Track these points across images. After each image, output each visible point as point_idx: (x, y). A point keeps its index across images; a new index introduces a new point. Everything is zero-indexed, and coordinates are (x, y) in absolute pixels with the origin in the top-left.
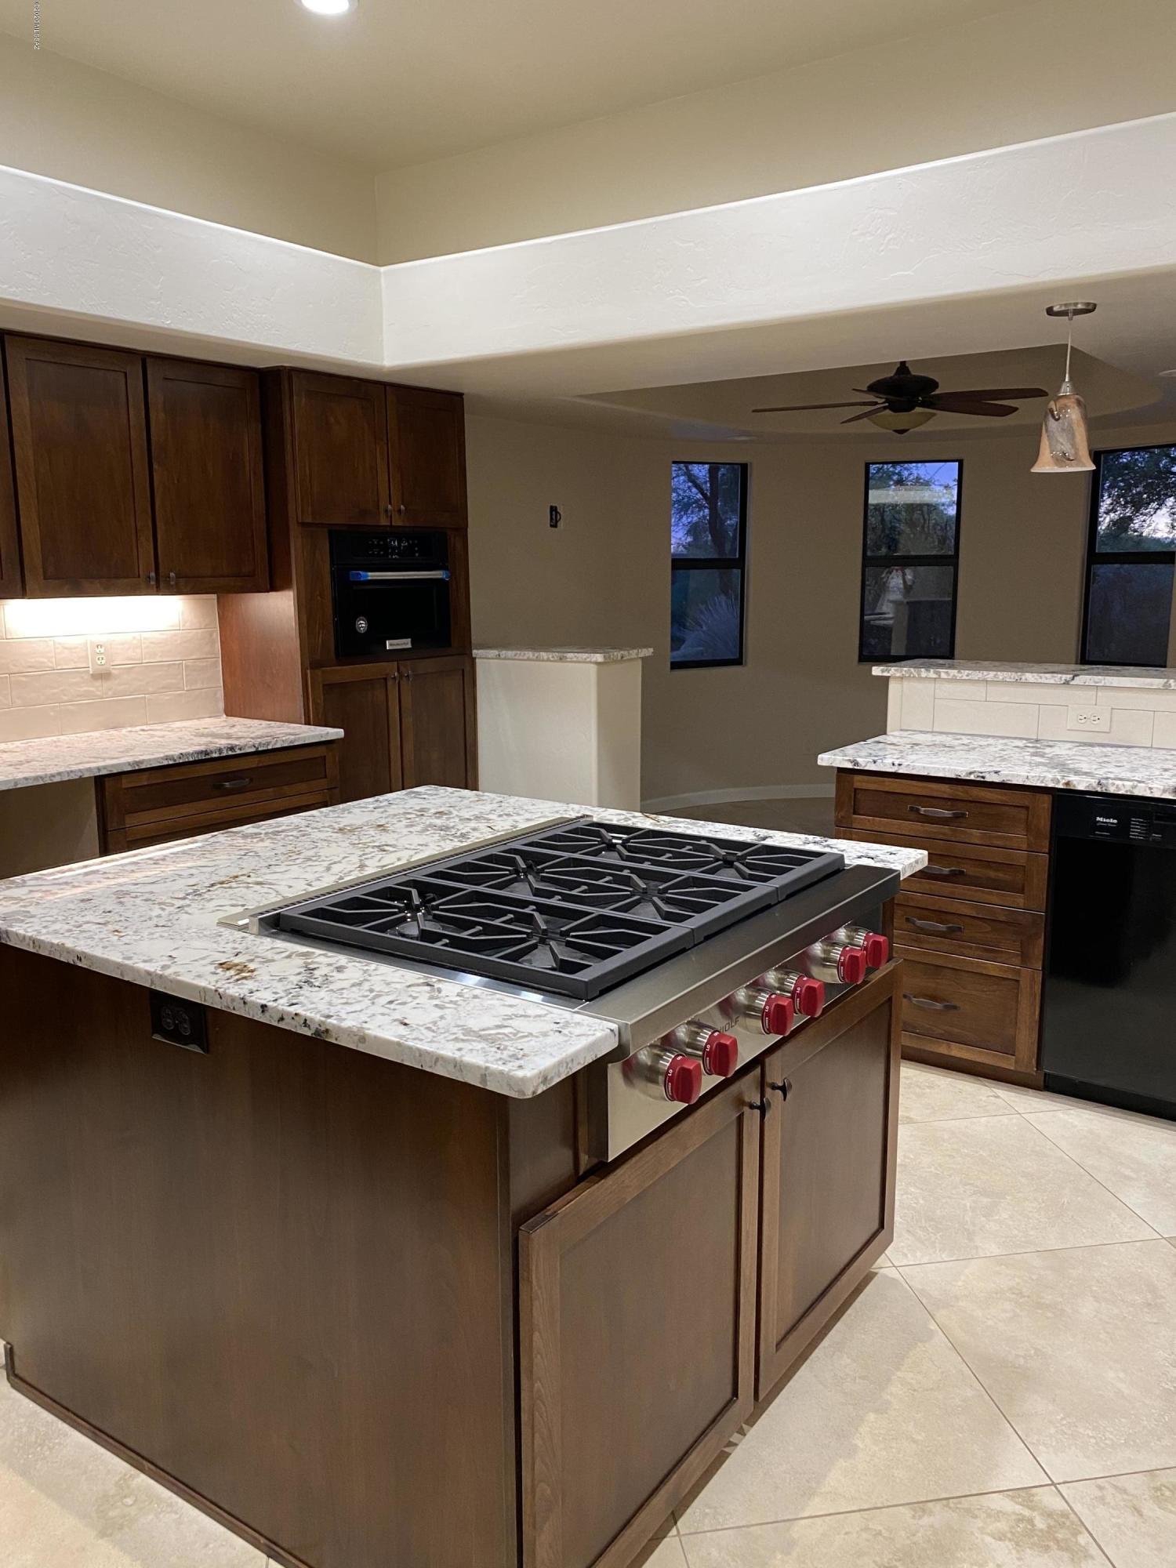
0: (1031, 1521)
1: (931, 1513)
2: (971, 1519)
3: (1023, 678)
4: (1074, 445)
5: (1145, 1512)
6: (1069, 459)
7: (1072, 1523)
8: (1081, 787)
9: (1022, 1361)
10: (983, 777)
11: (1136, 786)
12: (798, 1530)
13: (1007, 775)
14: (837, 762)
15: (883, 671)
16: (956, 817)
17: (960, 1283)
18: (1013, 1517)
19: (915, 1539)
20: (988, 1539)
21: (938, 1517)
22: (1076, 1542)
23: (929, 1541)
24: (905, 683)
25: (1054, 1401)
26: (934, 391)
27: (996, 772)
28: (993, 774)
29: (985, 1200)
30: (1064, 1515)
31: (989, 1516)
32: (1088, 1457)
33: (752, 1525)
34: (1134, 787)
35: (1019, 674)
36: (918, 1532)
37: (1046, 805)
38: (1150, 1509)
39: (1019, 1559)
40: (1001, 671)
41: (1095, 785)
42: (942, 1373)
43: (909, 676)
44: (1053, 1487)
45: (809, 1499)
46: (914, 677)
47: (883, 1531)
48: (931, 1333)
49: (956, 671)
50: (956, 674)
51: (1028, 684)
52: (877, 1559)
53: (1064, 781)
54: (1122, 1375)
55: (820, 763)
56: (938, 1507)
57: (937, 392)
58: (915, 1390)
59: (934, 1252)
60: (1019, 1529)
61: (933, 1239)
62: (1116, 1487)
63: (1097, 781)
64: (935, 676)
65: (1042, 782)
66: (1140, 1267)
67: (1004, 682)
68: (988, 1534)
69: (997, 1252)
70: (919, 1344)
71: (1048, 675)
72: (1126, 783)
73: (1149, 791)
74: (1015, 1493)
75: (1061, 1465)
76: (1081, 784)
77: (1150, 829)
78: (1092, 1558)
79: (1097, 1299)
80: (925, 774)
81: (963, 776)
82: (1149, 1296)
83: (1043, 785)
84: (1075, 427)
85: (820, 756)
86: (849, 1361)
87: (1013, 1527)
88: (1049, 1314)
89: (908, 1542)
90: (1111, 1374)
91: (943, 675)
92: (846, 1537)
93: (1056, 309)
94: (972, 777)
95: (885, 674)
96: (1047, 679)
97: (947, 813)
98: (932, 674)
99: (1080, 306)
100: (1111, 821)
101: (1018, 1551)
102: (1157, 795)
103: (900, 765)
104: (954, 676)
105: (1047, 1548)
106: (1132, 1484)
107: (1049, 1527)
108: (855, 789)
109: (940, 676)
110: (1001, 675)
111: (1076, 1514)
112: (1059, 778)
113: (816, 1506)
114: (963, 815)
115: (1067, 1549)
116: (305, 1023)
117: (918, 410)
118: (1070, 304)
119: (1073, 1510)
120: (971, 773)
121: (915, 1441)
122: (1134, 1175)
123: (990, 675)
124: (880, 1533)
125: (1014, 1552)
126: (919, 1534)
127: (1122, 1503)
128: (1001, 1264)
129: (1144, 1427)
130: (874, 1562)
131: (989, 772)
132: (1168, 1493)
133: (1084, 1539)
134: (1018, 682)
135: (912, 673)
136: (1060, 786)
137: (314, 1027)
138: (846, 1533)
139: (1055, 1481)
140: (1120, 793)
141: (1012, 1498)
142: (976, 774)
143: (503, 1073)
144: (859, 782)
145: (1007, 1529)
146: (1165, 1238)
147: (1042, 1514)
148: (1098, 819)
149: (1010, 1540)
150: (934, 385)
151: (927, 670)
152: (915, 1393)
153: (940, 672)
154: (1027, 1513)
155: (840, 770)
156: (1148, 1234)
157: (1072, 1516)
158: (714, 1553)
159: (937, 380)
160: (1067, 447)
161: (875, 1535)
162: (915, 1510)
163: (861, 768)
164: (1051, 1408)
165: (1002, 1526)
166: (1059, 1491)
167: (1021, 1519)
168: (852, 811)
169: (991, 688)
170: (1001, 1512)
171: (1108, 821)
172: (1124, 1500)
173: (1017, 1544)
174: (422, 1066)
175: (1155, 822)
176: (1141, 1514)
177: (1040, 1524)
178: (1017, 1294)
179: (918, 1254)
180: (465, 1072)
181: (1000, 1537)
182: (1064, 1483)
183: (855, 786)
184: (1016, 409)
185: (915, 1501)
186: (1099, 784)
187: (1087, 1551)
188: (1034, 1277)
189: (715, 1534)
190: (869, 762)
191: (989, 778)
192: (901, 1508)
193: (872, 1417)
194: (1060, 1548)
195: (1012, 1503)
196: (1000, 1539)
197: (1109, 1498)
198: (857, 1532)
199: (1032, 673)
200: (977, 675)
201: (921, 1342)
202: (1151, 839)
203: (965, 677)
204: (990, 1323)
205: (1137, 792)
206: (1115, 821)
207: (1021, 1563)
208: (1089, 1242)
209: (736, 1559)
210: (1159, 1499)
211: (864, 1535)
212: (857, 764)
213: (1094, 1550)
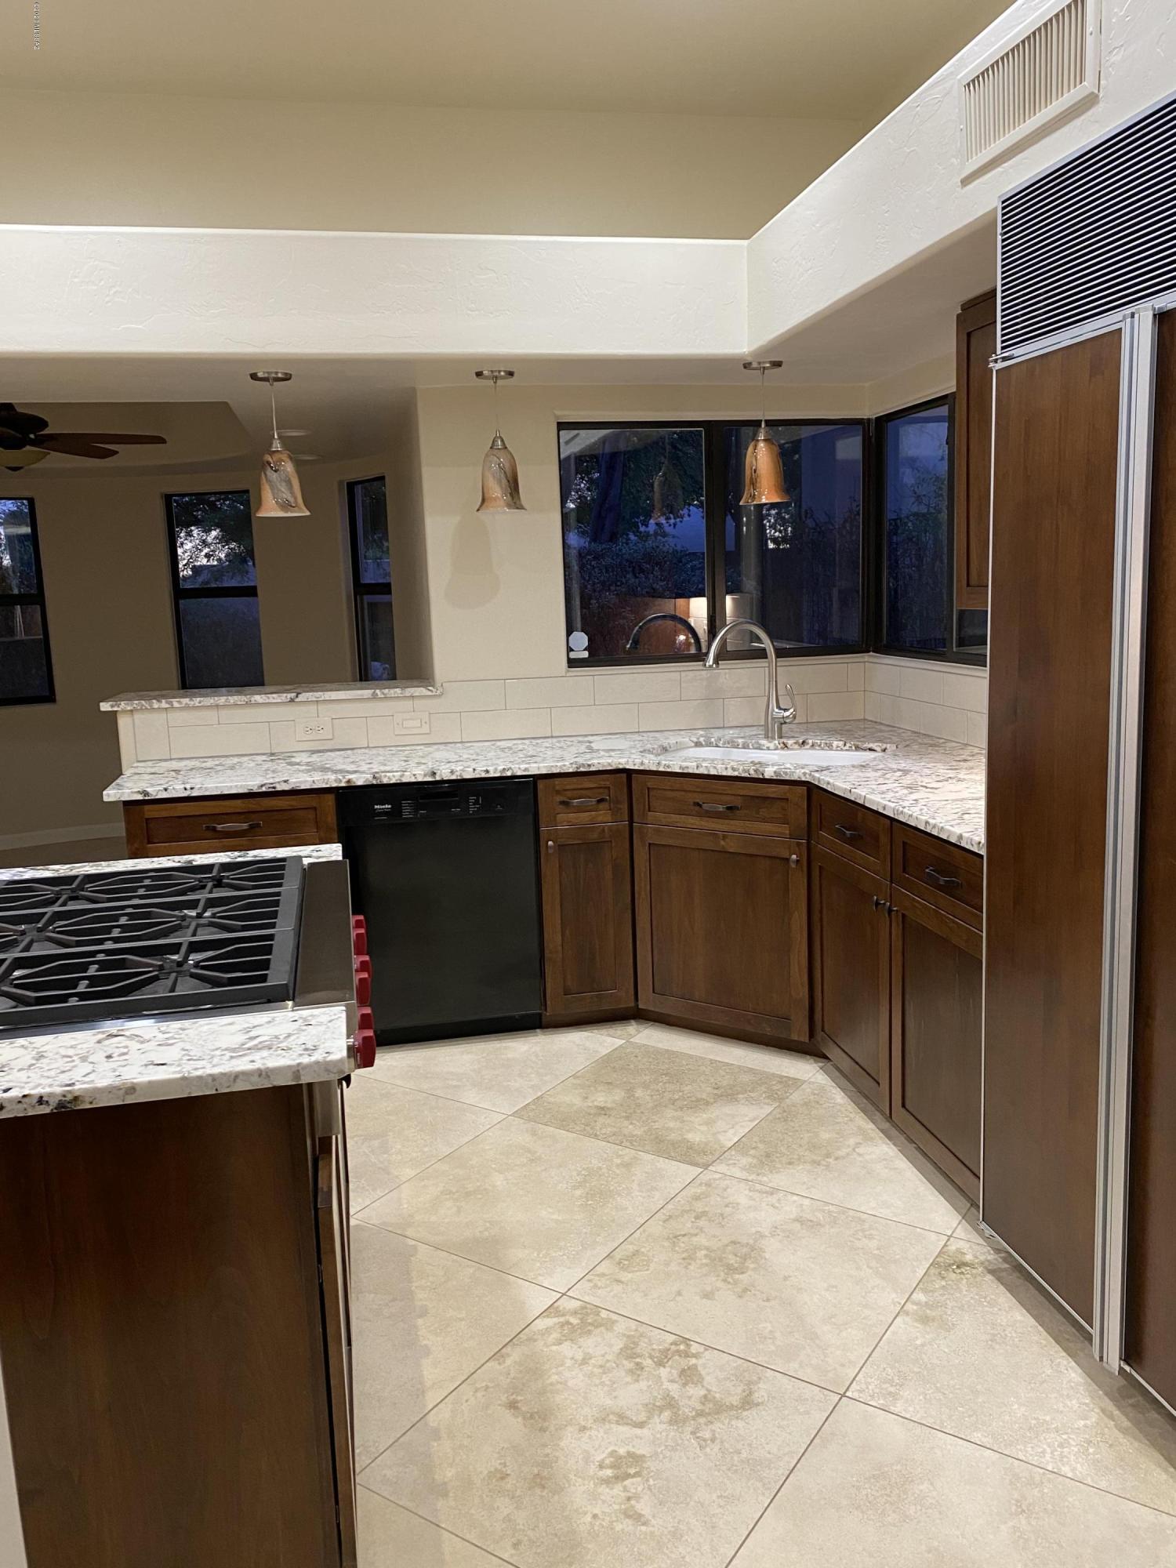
0: (568, 1323)
1: (508, 1355)
2: (535, 1343)
3: (253, 699)
4: (292, 493)
5: (623, 1279)
6: (291, 506)
7: (591, 1309)
8: (360, 783)
9: (486, 1233)
10: (274, 788)
11: (403, 775)
12: (432, 1420)
13: (295, 783)
14: (126, 795)
15: (112, 706)
16: (252, 827)
17: (405, 1206)
18: (557, 1326)
19: (512, 1375)
20: (554, 1348)
21: (515, 1355)
22: (603, 1319)
23: (521, 1372)
24: (137, 716)
25: (525, 1246)
26: (42, 431)
27: (285, 781)
28: (283, 784)
29: (376, 1143)
30: (583, 1308)
31: (543, 1335)
32: (569, 1268)
33: (399, 1438)
34: (402, 776)
35: (248, 696)
36: (510, 1370)
37: (330, 803)
38: (626, 1276)
39: (580, 1347)
40: (231, 696)
41: (371, 779)
42: (443, 1268)
43: (141, 709)
44: (565, 1297)
45: (424, 1396)
46: (146, 709)
47: (489, 1384)
48: (415, 1248)
49: (188, 699)
50: (189, 703)
51: (258, 704)
52: (499, 1402)
53: (345, 780)
54: (550, 1210)
55: (106, 799)
56: (508, 1349)
57: (46, 432)
58: (434, 1289)
59: (370, 1194)
60: (565, 1332)
61: (361, 1186)
62: (598, 1275)
63: (372, 776)
64: (168, 706)
65: (327, 783)
66: (509, 1140)
67: (236, 705)
68: (551, 1345)
69: (413, 1173)
70: (412, 1258)
71: (274, 695)
72: (395, 774)
73: (413, 778)
74: (547, 1312)
75: (560, 1279)
76: (360, 780)
77: (417, 809)
78: (617, 1321)
79: (500, 1172)
80: (219, 793)
81: (255, 790)
82: (529, 1155)
83: (328, 786)
84: (292, 479)
85: (104, 793)
86: (372, 1295)
87: (561, 1333)
88: (480, 1196)
89: (509, 1380)
90: (544, 1213)
91: (176, 705)
92: (468, 1403)
93: (260, 375)
94: (264, 789)
95: (115, 709)
96: (274, 698)
97: (245, 826)
98: (164, 704)
99: (280, 375)
100: (387, 806)
101: (576, 1344)
102: (420, 779)
103: (192, 789)
104: (186, 704)
105: (589, 1332)
106: (603, 1268)
107: (581, 1319)
108: (147, 819)
109: (172, 705)
110: (233, 699)
111: (589, 1303)
112: (341, 777)
113: (432, 1398)
114: (258, 825)
115: (601, 1325)
116: (41, 1100)
117: (28, 448)
118: (272, 373)
119: (586, 1302)
120: (262, 786)
121: (461, 1320)
122: (459, 1083)
123: (222, 700)
124: (487, 1387)
125: (573, 1345)
126: (512, 1372)
127: (608, 1282)
128: (423, 1180)
129: (586, 1233)
130: (499, 1405)
131: (279, 782)
132: (626, 1262)
133: (604, 1314)
134: (248, 704)
135: (143, 705)
136: (343, 784)
137: (53, 1103)
138: (467, 1401)
139: (563, 1292)
140: (391, 782)
141: (548, 1316)
142: (268, 786)
143: (319, 1062)
144: (150, 812)
145: (559, 1335)
146: (510, 1115)
147: (571, 1315)
148: (376, 807)
149: (566, 1340)
150: (44, 424)
151: (158, 701)
152: (436, 1290)
153: (171, 702)
154: (562, 1319)
155: (127, 803)
156: (501, 1117)
157: (588, 1306)
158: (388, 1473)
159: (46, 419)
160: (287, 496)
161: (485, 1390)
162: (498, 1360)
163: (153, 798)
164: (527, 1252)
165: (555, 1335)
166: (570, 1297)
167: (562, 1325)
168: (146, 841)
169: (223, 713)
170: (547, 1328)
171: (384, 807)
172: (608, 1279)
173: (572, 1340)
174: (217, 1090)
175: (420, 801)
176: (622, 1282)
177: (574, 1321)
178: (449, 1194)
179: (360, 1200)
180: (272, 1077)
181: (559, 1342)
182: (569, 1290)
183: (147, 817)
184: (117, 452)
185: (493, 1354)
186: (374, 777)
187: (611, 1319)
188: (451, 1177)
189: (378, 1461)
190: (159, 790)
191: (279, 788)
192: (488, 1364)
193: (420, 1322)
194: (596, 1327)
195: (549, 1319)
196: (561, 1344)
197: (599, 1284)
198: (473, 1395)
199: (260, 694)
200: (209, 701)
201: (412, 1256)
202: (419, 815)
203: (197, 704)
204: (446, 1220)
205: (405, 780)
206: (390, 806)
207: (582, 1349)
208: (466, 1139)
209: (407, 1465)
210: (624, 1269)
211: (479, 1395)
212: (146, 793)
213: (614, 1317)
